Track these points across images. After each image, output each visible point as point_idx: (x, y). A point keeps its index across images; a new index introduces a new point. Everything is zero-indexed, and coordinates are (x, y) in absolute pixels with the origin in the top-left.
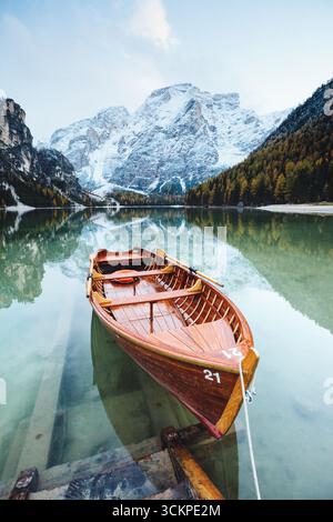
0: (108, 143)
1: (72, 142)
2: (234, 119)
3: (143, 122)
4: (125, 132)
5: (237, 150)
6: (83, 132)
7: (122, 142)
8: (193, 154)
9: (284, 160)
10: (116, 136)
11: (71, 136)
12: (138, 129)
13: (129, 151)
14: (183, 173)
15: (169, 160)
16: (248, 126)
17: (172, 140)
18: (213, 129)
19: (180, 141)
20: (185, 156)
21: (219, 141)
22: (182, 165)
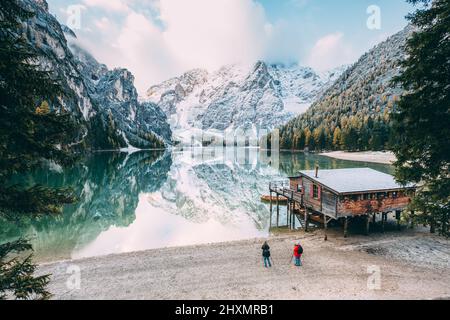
0: (192, 96)
1: (163, 95)
2: (294, 75)
3: (220, 78)
4: (205, 87)
5: (299, 100)
6: (173, 88)
7: (203, 94)
8: (262, 103)
9: (339, 114)
10: (198, 90)
11: (163, 91)
12: (216, 84)
13: (209, 101)
14: (255, 119)
15: (242, 109)
16: (307, 80)
17: (244, 93)
18: (278, 83)
19: (251, 94)
20: (255, 105)
21: (283, 92)
22: (252, 113)
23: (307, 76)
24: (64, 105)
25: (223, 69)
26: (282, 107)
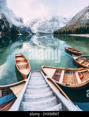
2: (62, 19)
4: (40, 21)
5: (63, 24)
6: (33, 21)
7: (40, 23)
8: (54, 25)
9: (73, 26)
10: (38, 22)
11: (30, 22)
12: (43, 21)
13: (41, 24)
14: (52, 28)
17: (50, 23)
18: (58, 20)
20: (52, 25)
21: (59, 22)
22: (52, 27)
23: (65, 19)
24: (5, 25)
25: (45, 17)
26: (59, 25)
